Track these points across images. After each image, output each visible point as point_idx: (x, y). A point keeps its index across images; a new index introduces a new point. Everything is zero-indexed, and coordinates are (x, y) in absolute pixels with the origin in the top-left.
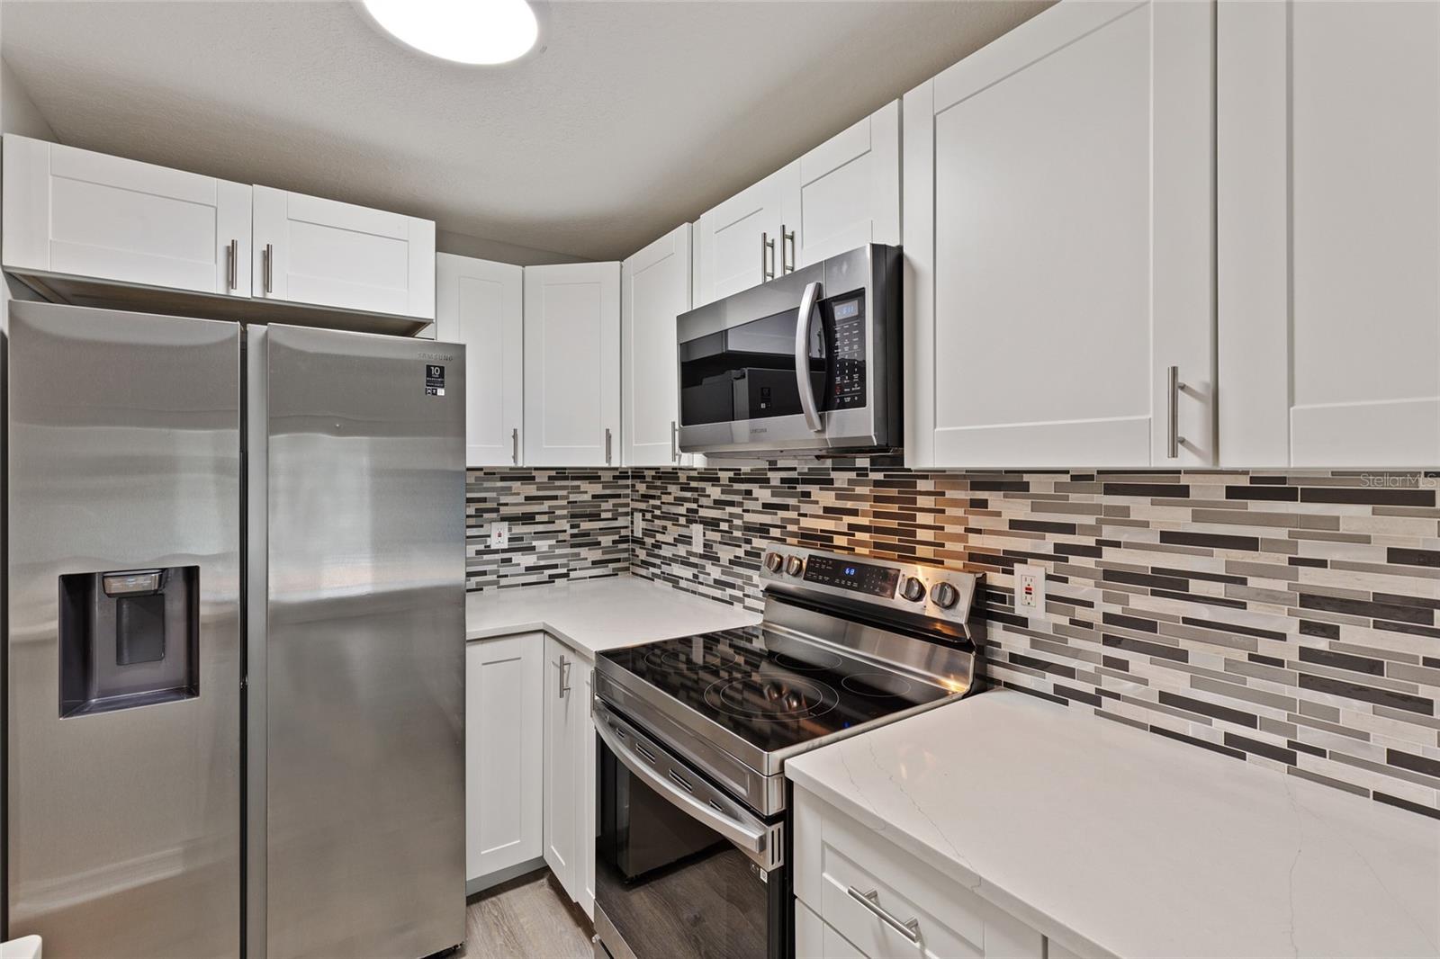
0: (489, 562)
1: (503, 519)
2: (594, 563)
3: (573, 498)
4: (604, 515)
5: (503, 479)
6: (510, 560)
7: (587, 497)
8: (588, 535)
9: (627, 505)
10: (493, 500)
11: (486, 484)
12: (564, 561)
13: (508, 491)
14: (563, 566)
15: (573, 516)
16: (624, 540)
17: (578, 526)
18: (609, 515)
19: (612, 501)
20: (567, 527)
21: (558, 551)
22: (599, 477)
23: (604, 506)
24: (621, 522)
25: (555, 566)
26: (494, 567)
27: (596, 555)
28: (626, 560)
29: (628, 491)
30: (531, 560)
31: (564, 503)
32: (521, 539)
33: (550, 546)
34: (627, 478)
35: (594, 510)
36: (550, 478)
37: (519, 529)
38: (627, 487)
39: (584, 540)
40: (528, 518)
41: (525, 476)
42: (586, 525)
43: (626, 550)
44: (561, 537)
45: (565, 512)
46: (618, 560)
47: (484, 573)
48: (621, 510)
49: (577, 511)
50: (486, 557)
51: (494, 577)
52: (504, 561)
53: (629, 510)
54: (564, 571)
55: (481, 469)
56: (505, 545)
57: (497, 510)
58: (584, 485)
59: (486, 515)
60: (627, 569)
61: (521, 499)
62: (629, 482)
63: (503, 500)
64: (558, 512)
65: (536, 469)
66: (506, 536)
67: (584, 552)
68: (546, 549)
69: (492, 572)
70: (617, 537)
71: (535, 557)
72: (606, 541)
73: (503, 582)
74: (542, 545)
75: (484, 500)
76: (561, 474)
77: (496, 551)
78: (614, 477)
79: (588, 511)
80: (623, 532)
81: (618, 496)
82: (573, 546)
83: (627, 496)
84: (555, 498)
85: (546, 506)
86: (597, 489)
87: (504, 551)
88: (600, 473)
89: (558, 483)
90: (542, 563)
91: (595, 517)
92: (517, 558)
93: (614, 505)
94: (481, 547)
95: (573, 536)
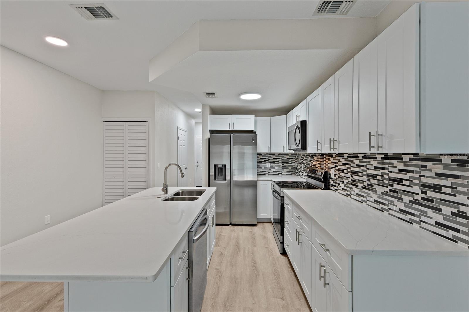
0: (266, 170)
1: (269, 162)
2: (287, 172)
3: (283, 159)
4: (289, 162)
5: (269, 155)
6: (270, 170)
7: (286, 159)
8: (286, 166)
9: (295, 161)
10: (267, 159)
11: (266, 156)
12: (281, 171)
13: (270, 157)
14: (281, 172)
15: (283, 162)
16: (294, 168)
17: (284, 164)
18: (290, 162)
19: (291, 160)
20: (281, 164)
21: (280, 169)
22: (288, 155)
23: (289, 161)
24: (293, 164)
25: (279, 172)
26: (268, 171)
27: (288, 170)
28: (294, 172)
29: (295, 158)
30: (274, 170)
31: (281, 160)
32: (272, 166)
33: (278, 168)
34: (295, 155)
35: (287, 161)
36: (278, 155)
37: (272, 164)
38: (294, 157)
39: (284, 167)
40: (274, 162)
41: (273, 154)
42: (285, 164)
43: (294, 170)
44: (280, 166)
45: (281, 161)
46: (292, 172)
47: (266, 172)
48: (293, 162)
49: (283, 161)
50: (266, 169)
51: (267, 173)
52: (269, 170)
53: (295, 162)
54: (281, 173)
55: (265, 153)
56: (270, 167)
57: (268, 161)
58: (285, 156)
59: (266, 161)
60: (295, 174)
61: (273, 159)
62: (295, 156)
63: (269, 159)
64: (280, 161)
65: (275, 153)
66: (270, 165)
67: (285, 169)
68: (277, 168)
69: (267, 172)
70: (292, 167)
71: (275, 170)
72: (290, 168)
73: (269, 174)
74: (276, 167)
75: (266, 159)
76: (280, 154)
77: (268, 168)
78: (292, 155)
79: (286, 161)
80: (294, 166)
81: (293, 159)
82: (283, 168)
83: (295, 159)
84: (279, 159)
85: (277, 160)
86: (288, 157)
87: (269, 168)
88: (288, 154)
89: (280, 156)
90: (276, 171)
91: (287, 163)
92: (272, 169)
93: (292, 161)
94: (265, 167)
95: (283, 166)
